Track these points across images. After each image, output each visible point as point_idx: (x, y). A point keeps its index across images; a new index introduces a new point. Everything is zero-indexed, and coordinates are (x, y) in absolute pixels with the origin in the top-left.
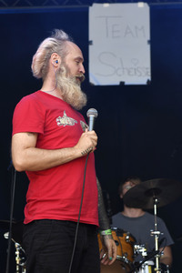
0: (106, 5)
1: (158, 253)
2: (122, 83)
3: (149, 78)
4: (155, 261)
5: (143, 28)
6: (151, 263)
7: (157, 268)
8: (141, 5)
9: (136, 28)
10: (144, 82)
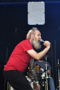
0: (33, 2)
1: (47, 70)
2: (37, 24)
3: (45, 23)
4: (46, 73)
5: (43, 9)
6: (45, 73)
7: (47, 75)
8: (42, 2)
9: (41, 9)
10: (43, 24)
